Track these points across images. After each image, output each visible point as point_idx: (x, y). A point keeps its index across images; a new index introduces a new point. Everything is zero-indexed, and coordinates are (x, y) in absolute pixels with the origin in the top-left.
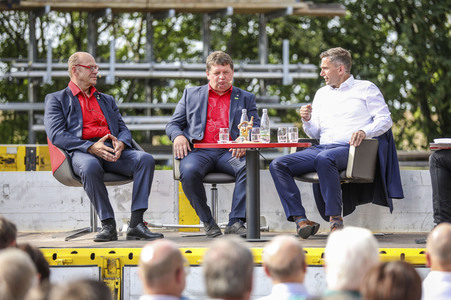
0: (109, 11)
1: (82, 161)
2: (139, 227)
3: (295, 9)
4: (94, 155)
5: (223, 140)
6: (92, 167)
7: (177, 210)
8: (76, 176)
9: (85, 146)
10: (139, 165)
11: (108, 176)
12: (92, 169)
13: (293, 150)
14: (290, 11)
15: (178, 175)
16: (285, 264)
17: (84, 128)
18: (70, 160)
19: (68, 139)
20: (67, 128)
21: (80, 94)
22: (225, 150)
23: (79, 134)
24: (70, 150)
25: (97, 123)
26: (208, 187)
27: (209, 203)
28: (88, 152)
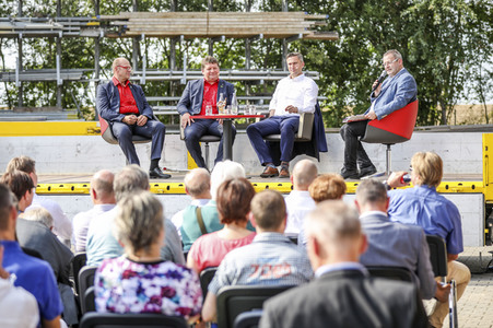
0: (182, 37)
1: (118, 128)
2: (156, 170)
3: (304, 35)
4: (125, 123)
5: (209, 113)
6: (124, 131)
7: (186, 160)
8: (115, 137)
9: (119, 118)
10: (155, 131)
11: (135, 137)
12: (124, 133)
13: (258, 120)
14: (301, 36)
15: (183, 137)
16: (198, 187)
17: (120, 106)
18: (111, 127)
19: (110, 113)
20: (110, 107)
21: (119, 85)
22: (213, 120)
23: (118, 110)
24: (111, 120)
25: (129, 103)
26: (203, 145)
27: (203, 155)
28: (122, 122)
